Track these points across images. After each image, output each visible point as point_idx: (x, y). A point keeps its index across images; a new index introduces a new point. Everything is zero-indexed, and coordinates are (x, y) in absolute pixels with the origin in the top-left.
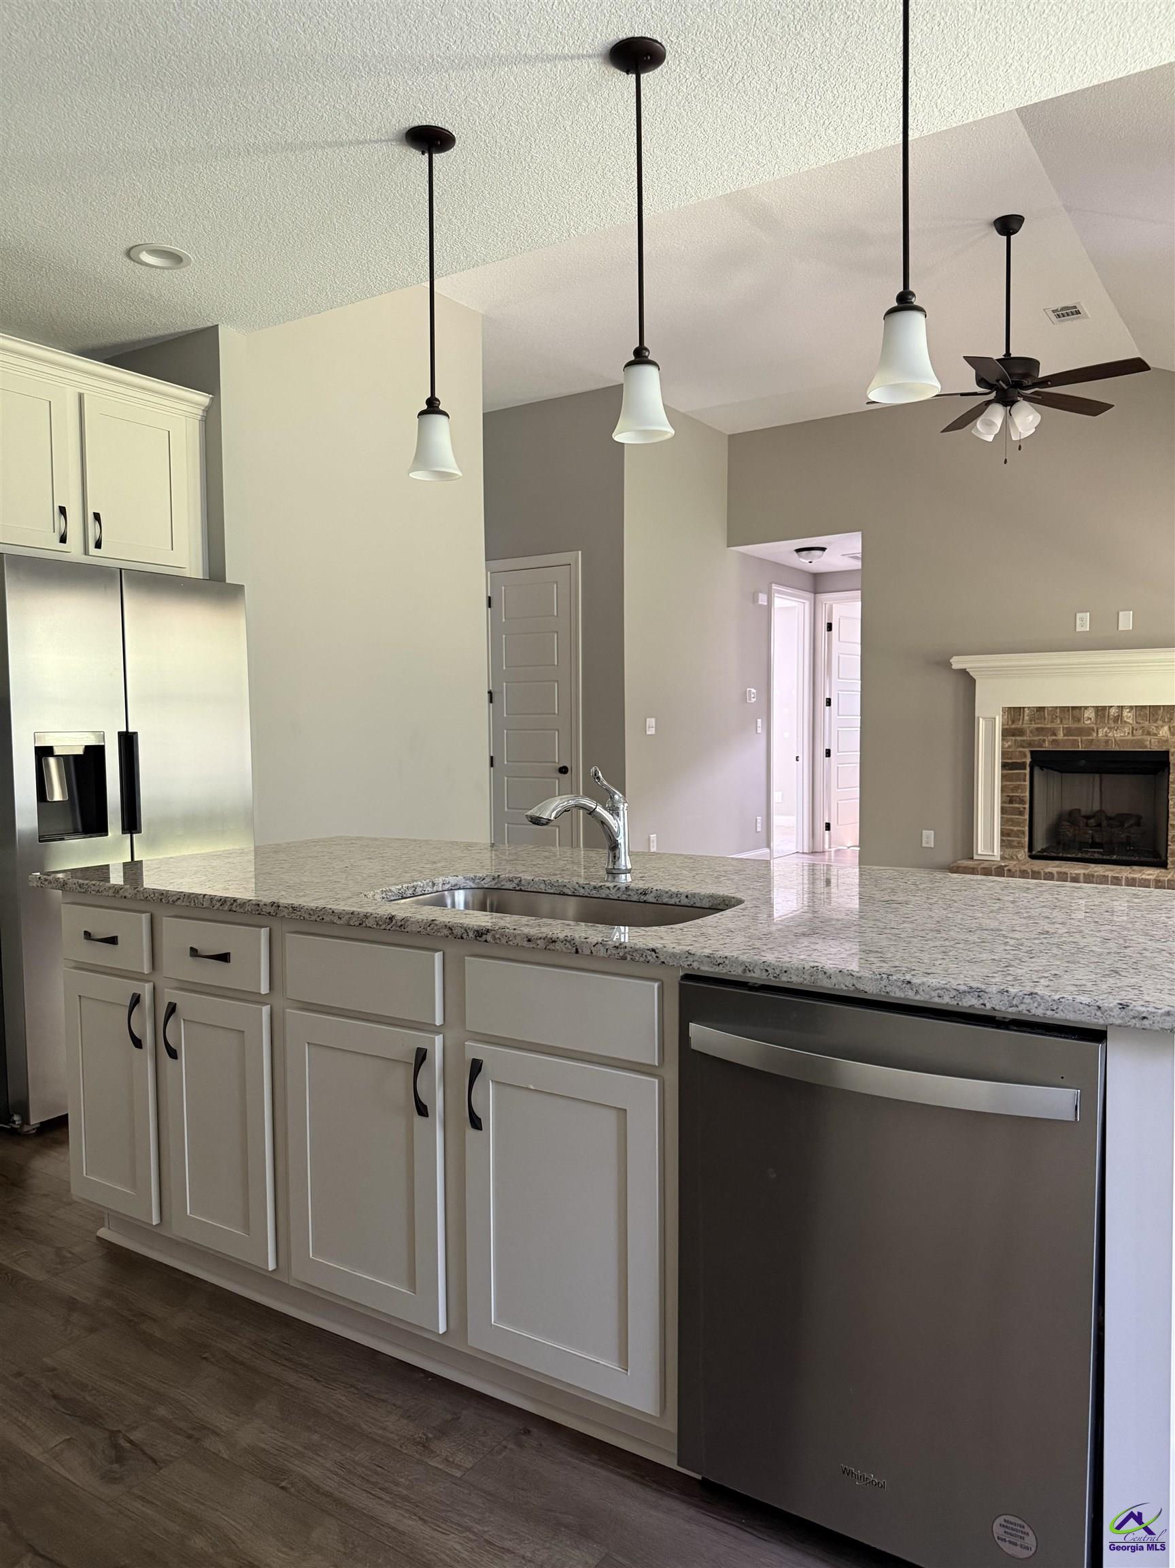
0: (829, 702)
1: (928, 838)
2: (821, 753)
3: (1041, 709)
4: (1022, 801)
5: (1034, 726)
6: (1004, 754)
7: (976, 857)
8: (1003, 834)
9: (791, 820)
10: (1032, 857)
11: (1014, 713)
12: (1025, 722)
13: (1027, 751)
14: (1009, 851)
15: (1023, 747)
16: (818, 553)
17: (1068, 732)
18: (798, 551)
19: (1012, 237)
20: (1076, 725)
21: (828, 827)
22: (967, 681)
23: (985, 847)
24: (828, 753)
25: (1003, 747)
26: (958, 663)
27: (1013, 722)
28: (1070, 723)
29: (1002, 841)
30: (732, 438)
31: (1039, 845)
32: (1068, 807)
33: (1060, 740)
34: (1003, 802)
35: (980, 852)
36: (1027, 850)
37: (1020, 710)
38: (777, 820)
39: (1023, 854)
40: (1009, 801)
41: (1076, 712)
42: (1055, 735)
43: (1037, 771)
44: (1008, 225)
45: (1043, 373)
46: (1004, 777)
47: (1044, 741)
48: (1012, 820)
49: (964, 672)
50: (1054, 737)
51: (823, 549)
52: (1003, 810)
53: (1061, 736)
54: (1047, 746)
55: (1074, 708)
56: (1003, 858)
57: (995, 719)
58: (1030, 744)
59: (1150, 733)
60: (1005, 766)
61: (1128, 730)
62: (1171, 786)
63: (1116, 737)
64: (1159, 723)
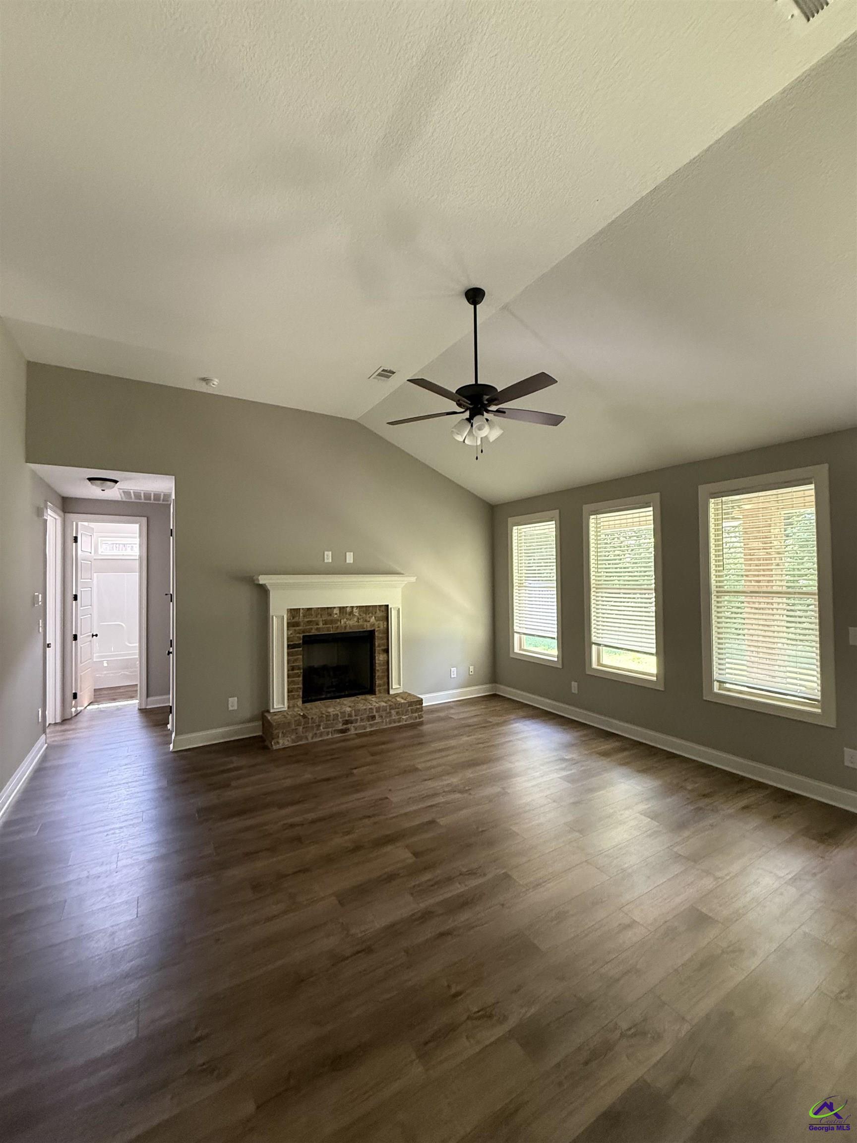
0: (76, 598)
1: (233, 703)
2: (69, 639)
3: (309, 609)
4: (299, 669)
5: (306, 620)
6: (288, 638)
7: (273, 711)
8: (288, 692)
10: (305, 702)
11: (294, 612)
12: (300, 618)
13: (302, 635)
14: (292, 702)
15: (300, 633)
17: (325, 623)
18: (90, 479)
20: (330, 618)
21: (75, 696)
22: (263, 592)
23: (278, 703)
24: (75, 637)
25: (288, 635)
26: (258, 580)
27: (293, 618)
28: (325, 617)
29: (288, 696)
33: (321, 628)
34: (288, 671)
35: (275, 707)
36: (302, 698)
37: (297, 610)
39: (298, 701)
40: (290, 669)
41: (329, 609)
42: (317, 624)
43: (307, 648)
44: (475, 296)
46: (288, 654)
47: (312, 629)
48: (292, 681)
49: (263, 586)
50: (317, 626)
51: (116, 482)
52: (288, 676)
53: (321, 625)
54: (314, 632)
56: (289, 707)
57: (283, 616)
58: (304, 631)
59: (366, 621)
60: (288, 646)
61: (356, 619)
62: (377, 649)
63: (350, 624)
64: (370, 615)
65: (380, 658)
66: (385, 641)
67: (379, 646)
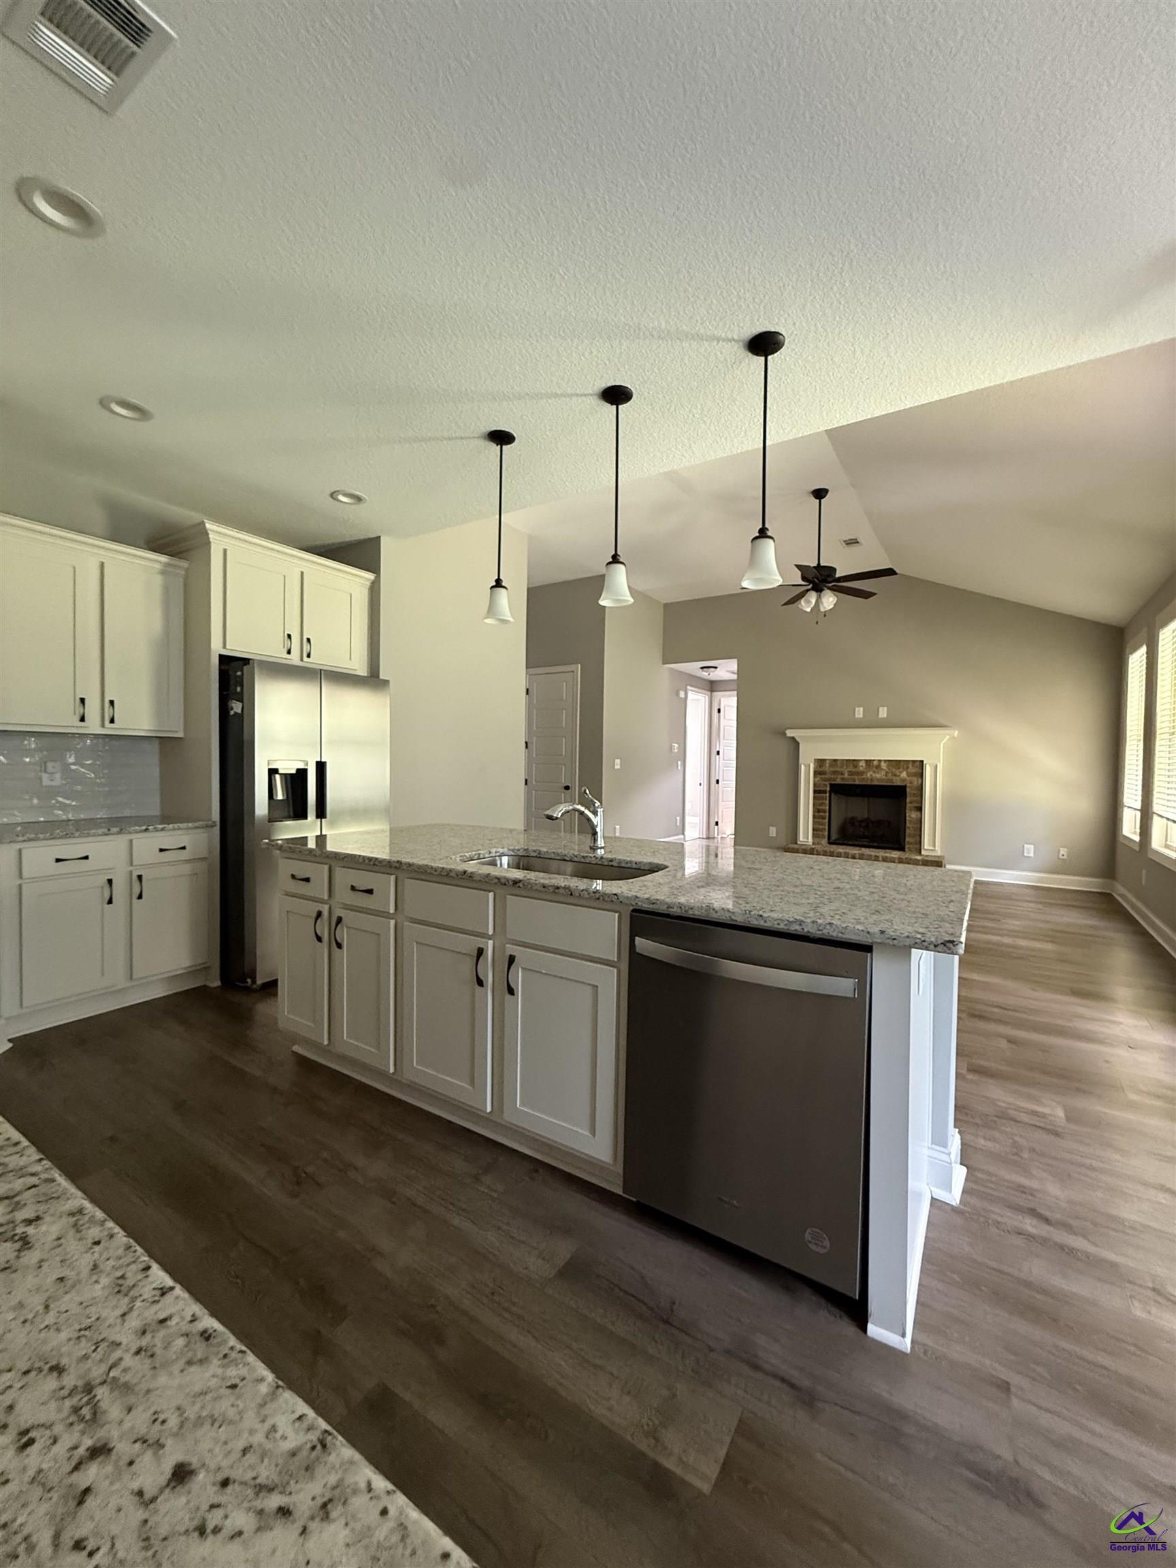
0: (718, 753)
1: (773, 831)
2: (713, 782)
3: (835, 761)
4: (825, 812)
5: (832, 769)
6: (815, 785)
7: (799, 842)
8: (814, 830)
9: (696, 820)
10: (830, 843)
11: (820, 762)
12: (827, 768)
13: (827, 783)
14: (817, 840)
15: (826, 781)
16: (713, 669)
17: (851, 773)
18: (702, 668)
19: (822, 500)
20: (854, 770)
21: (717, 824)
22: (795, 743)
23: (804, 838)
24: (718, 782)
25: (814, 781)
26: (790, 733)
27: (820, 767)
28: (851, 769)
29: (813, 834)
30: (666, 606)
31: (834, 837)
32: (850, 815)
33: (846, 778)
34: (814, 812)
35: (801, 839)
36: (826, 839)
37: (823, 761)
38: (688, 819)
39: (824, 841)
40: (817, 811)
41: (855, 763)
42: (842, 774)
43: (833, 795)
44: (820, 494)
45: (838, 575)
46: (814, 798)
47: (837, 778)
48: (819, 822)
49: (793, 738)
50: (843, 776)
51: (716, 668)
52: (814, 817)
53: (846, 775)
54: (839, 781)
55: (854, 760)
56: (813, 844)
57: (809, 765)
58: (829, 780)
59: (896, 775)
60: (815, 792)
61: (883, 773)
62: (908, 805)
63: (877, 777)
64: (901, 770)
65: (911, 815)
66: (919, 799)
67: (911, 803)
